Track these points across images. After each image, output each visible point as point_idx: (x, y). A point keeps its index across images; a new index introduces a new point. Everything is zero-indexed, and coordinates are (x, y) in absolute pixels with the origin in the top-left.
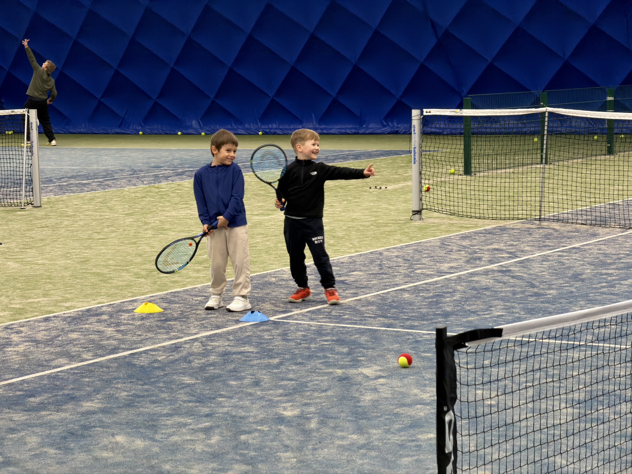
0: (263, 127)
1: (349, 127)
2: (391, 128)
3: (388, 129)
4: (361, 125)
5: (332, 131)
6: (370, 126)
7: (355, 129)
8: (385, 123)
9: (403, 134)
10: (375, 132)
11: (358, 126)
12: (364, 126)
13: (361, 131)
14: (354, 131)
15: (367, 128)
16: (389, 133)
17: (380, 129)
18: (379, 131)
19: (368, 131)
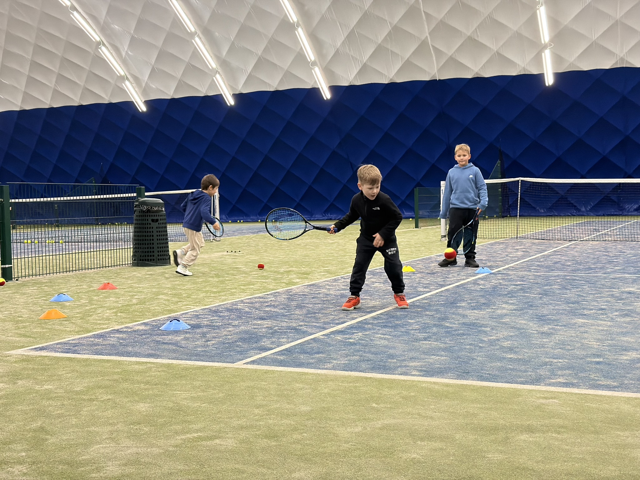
0: (260, 218)
2: (328, 217)
3: (326, 218)
4: (312, 215)
6: (316, 216)
7: (309, 218)
8: (324, 215)
9: (334, 220)
10: (319, 219)
11: (310, 217)
13: (312, 219)
16: (327, 220)
17: (321, 217)
18: (321, 219)
19: (316, 219)
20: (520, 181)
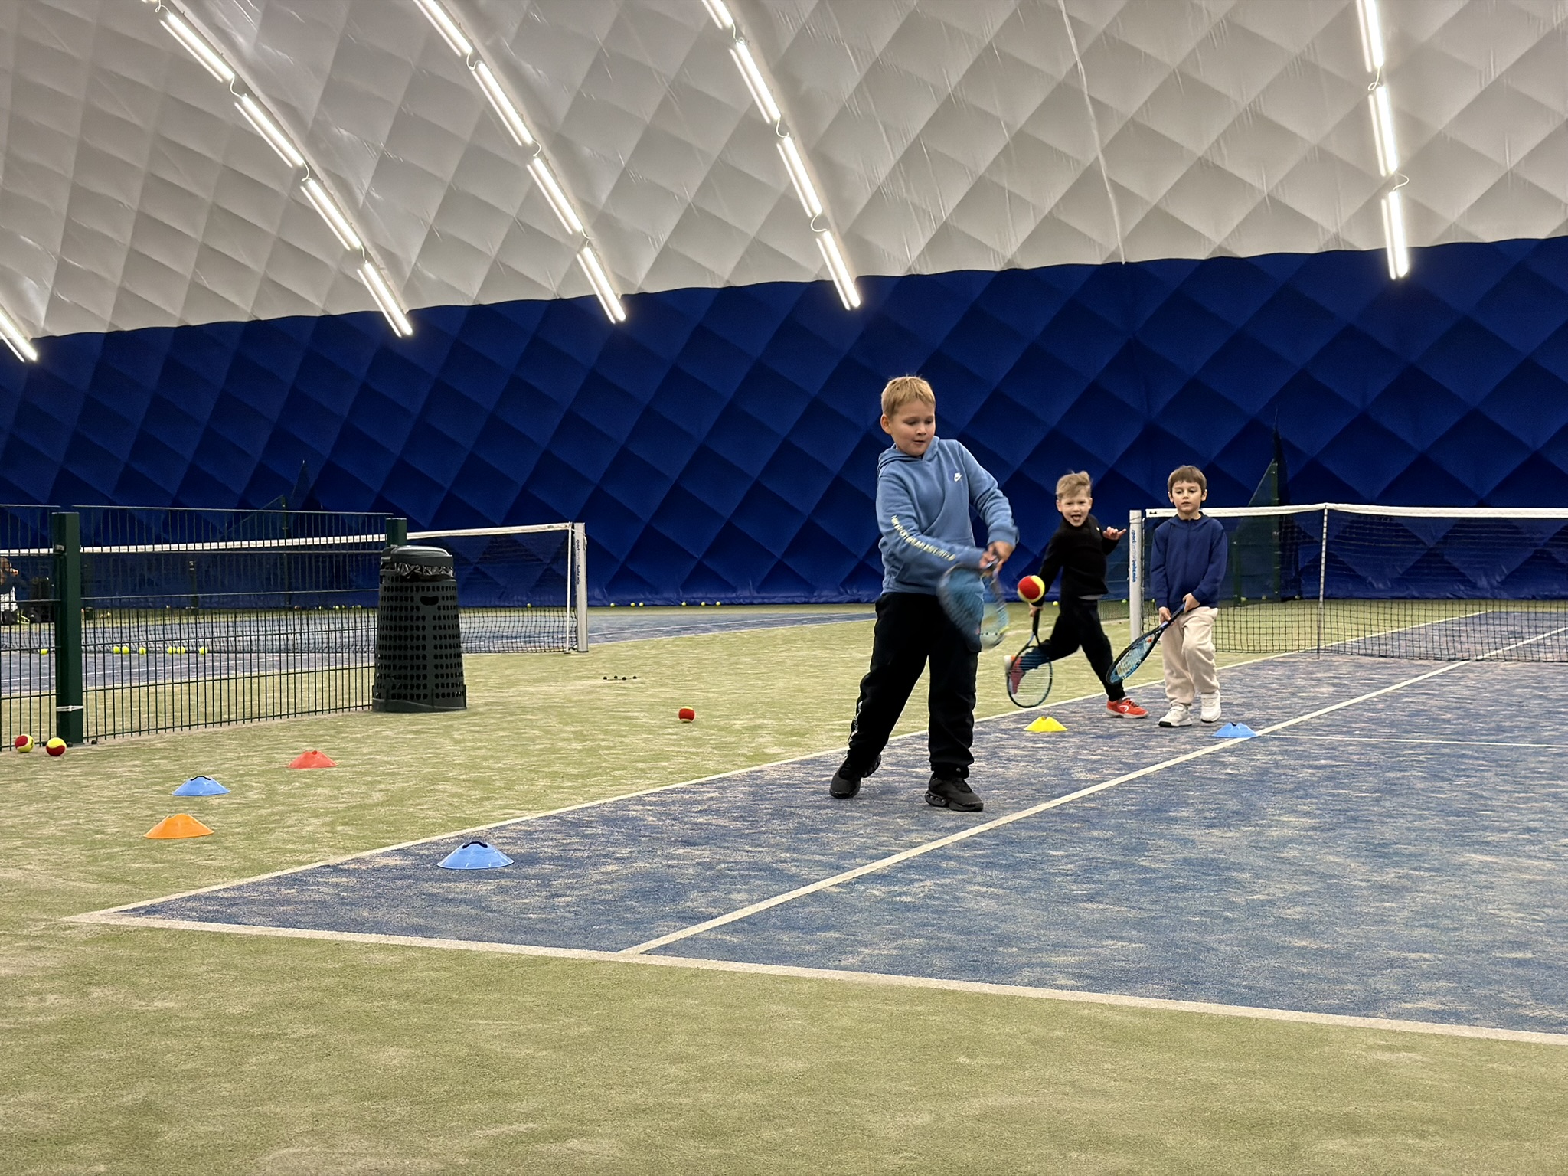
0: (686, 596)
1: (797, 594)
3: (847, 598)
5: (775, 600)
6: (822, 594)
7: (806, 597)
8: (842, 590)
12: (815, 594)
13: (813, 600)
14: (803, 600)
15: (821, 597)
16: (848, 602)
17: (835, 597)
18: (834, 600)
19: (822, 600)
20: (1326, 513)
